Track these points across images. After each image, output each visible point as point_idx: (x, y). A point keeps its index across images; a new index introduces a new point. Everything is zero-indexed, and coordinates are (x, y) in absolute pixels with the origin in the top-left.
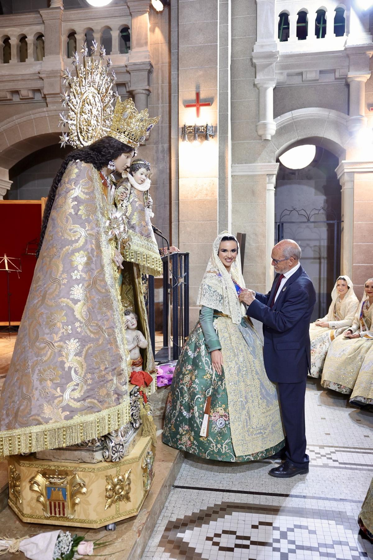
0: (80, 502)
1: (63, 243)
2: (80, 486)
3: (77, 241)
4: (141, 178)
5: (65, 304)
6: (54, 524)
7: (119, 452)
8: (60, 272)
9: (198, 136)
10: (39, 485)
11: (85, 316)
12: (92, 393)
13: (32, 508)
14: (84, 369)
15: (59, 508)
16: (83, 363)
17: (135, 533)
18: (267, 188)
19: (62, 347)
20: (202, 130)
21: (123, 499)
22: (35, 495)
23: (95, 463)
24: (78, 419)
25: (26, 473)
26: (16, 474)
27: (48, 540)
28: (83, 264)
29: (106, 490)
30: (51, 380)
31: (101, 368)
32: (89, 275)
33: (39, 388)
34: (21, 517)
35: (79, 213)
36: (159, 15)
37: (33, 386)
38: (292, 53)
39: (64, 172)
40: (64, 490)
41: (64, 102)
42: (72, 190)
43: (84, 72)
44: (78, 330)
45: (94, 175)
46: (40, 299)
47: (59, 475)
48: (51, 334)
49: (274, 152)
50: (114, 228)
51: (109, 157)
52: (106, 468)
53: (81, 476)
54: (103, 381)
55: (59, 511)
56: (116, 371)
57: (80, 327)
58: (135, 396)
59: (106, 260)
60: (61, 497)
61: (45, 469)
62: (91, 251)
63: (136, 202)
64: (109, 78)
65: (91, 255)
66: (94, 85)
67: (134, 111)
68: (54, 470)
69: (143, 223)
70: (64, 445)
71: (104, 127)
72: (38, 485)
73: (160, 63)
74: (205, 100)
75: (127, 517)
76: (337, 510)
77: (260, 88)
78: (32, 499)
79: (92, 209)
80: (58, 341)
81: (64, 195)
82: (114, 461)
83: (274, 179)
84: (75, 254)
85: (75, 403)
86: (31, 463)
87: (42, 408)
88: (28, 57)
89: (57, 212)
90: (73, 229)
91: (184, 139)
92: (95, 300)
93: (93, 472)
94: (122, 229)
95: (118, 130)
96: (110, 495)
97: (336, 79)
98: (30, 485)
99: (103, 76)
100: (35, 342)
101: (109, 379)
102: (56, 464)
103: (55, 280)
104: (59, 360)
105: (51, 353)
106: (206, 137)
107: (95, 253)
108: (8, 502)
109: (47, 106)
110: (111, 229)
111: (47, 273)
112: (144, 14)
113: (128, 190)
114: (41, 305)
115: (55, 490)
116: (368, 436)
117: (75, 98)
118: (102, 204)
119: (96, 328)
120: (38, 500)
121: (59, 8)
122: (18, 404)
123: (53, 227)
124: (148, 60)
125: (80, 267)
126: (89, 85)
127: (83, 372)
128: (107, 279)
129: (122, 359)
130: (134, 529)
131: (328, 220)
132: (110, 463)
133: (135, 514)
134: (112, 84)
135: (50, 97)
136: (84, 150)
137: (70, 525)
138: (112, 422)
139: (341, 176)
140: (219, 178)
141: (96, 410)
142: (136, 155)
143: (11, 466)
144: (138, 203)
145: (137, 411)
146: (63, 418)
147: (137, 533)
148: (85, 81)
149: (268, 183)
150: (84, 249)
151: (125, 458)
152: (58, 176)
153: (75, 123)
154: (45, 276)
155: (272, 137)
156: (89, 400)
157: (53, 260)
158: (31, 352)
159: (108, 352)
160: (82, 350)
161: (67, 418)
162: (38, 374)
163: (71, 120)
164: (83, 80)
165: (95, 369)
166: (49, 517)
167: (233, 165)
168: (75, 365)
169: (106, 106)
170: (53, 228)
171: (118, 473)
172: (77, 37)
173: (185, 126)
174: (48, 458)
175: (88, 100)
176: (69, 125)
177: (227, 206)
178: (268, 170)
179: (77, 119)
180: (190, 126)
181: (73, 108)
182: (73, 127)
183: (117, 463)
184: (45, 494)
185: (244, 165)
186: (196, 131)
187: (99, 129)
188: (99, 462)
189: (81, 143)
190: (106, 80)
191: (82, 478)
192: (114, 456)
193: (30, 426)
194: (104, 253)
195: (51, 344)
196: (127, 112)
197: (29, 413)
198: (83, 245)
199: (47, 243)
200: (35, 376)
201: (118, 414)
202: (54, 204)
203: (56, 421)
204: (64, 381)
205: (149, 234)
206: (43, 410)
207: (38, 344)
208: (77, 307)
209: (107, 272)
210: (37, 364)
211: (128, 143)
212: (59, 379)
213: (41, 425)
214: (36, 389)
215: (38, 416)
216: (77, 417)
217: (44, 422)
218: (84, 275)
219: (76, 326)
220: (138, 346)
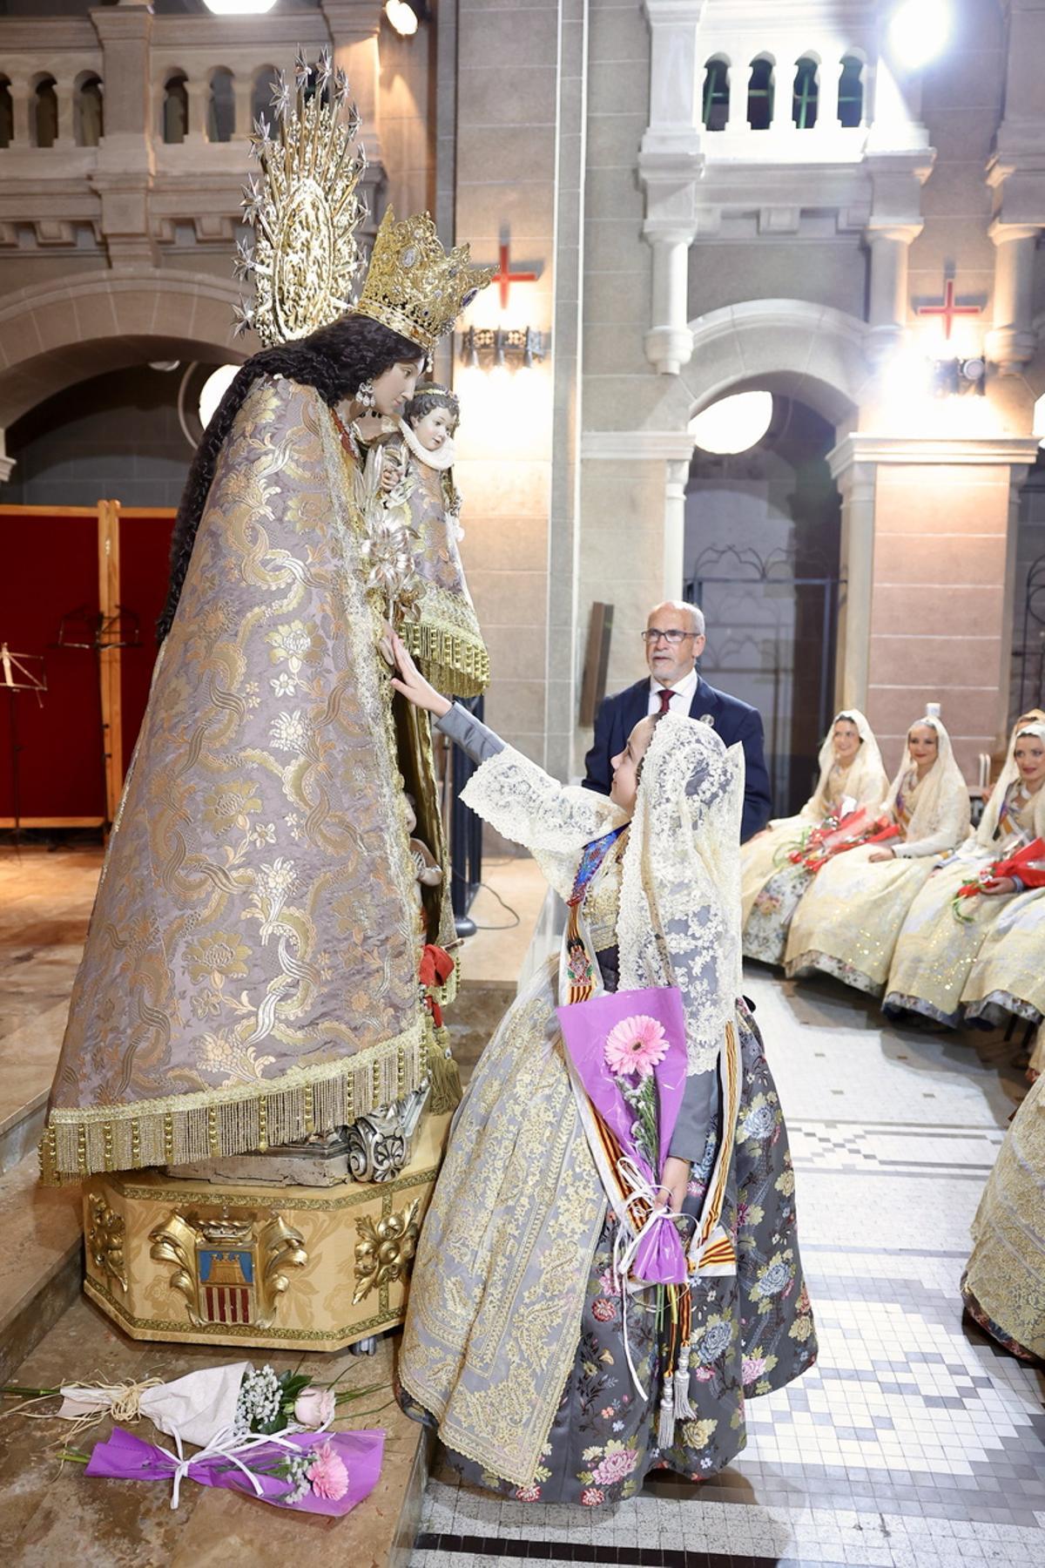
0: (287, 1288)
1: (245, 597)
2: (290, 1246)
3: (283, 593)
5: (255, 766)
7: (393, 1156)
8: (240, 678)
9: (505, 356)
10: (178, 1245)
11: (310, 797)
12: (332, 1004)
13: (156, 1304)
14: (311, 942)
15: (233, 1303)
16: (309, 926)
18: (669, 493)
19: (251, 882)
20: (516, 342)
21: (399, 1274)
22: (165, 1272)
23: (327, 1187)
24: (298, 1075)
25: (141, 1213)
26: (111, 1217)
27: (218, 1388)
28: (301, 656)
29: (359, 1256)
30: (220, 972)
31: (354, 939)
32: (319, 687)
33: (190, 993)
34: (126, 1326)
35: (286, 519)
36: (405, 44)
37: (172, 989)
38: (736, 162)
39: (241, 406)
40: (246, 1258)
41: (249, 210)
42: (266, 454)
43: (297, 132)
44: (293, 834)
45: (322, 418)
46: (182, 751)
47: (231, 1218)
48: (220, 846)
49: (687, 406)
50: (382, 560)
51: (361, 369)
52: (360, 1199)
53: (292, 1221)
54: (359, 972)
55: (234, 1312)
56: (388, 946)
57: (298, 826)
59: (360, 646)
60: (238, 1274)
61: (191, 1204)
62: (322, 622)
63: (423, 497)
64: (352, 162)
65: (321, 632)
66: (317, 176)
67: (433, 246)
68: (219, 1207)
69: (445, 556)
70: (263, 1145)
71: (333, 295)
72: (175, 1245)
73: (406, 166)
74: (523, 266)
76: (899, 1277)
77: (656, 246)
78: (157, 1281)
79: (320, 509)
80: (240, 866)
81: (243, 468)
82: (379, 1180)
83: (684, 472)
84: (280, 627)
85: (290, 1032)
86: (156, 1188)
87: (199, 1048)
88: (61, 135)
89: (224, 512)
90: (271, 560)
91: (469, 361)
92: (336, 754)
93: (324, 1210)
94: (402, 565)
95: (385, 297)
96: (365, 1268)
97: (839, 232)
98: (151, 1245)
99: (340, 153)
100: (174, 869)
101: (374, 967)
102: (222, 1190)
103: (226, 698)
104: (243, 918)
105: (222, 897)
106: (524, 359)
107: (332, 628)
108: (82, 1285)
109: (110, 266)
110: (373, 565)
111: (200, 679)
112: (365, 38)
113: (399, 464)
114: (186, 768)
115: (221, 1257)
116: (932, 1096)
117: (275, 204)
118: (343, 498)
119: (341, 830)
120: (174, 1285)
121: (142, 8)
122: (132, 1036)
123: (214, 556)
124: (375, 159)
125: (295, 665)
126: (307, 173)
127: (309, 949)
128: (362, 699)
129: (403, 914)
131: (797, 575)
132: (368, 1186)
134: (355, 181)
135: (117, 244)
136: (292, 350)
137: (260, 1345)
138: (382, 1080)
139: (841, 474)
140: (553, 464)
141: (345, 1051)
143: (91, 1196)
144: (427, 500)
146: (259, 1073)
148: (299, 160)
149: (670, 482)
150: (305, 614)
151: (404, 1172)
152: (224, 417)
153: (269, 271)
154: (196, 690)
155: (683, 367)
156: (327, 1024)
157: (219, 644)
158: (164, 895)
159: (369, 897)
160: (305, 889)
161: (269, 1073)
162: (185, 954)
163: (262, 263)
164: (295, 155)
166: (205, 1327)
167: (586, 433)
168: (288, 929)
169: (340, 236)
170: (213, 558)
171: (386, 1209)
172: (191, 88)
173: (471, 328)
174: (201, 1174)
175: (303, 214)
176: (257, 276)
177: (572, 535)
178: (669, 448)
179: (275, 262)
180: (486, 328)
181: (268, 230)
182: (265, 285)
183: (386, 1185)
184: (194, 1270)
185: (613, 433)
186: (500, 341)
187: (321, 298)
188: (338, 1184)
189: (280, 332)
190: (347, 166)
191: (295, 1227)
192: (381, 1168)
193: (167, 1096)
194: (356, 629)
195: (221, 875)
196: (414, 250)
197: (164, 1061)
198: (299, 604)
199: (199, 600)
200: (178, 962)
201: (400, 1059)
202: (215, 493)
203: (242, 1082)
204: (258, 974)
205: (458, 584)
206: (204, 1051)
207: (183, 873)
208: (289, 773)
209: (363, 679)
210: (180, 927)
211: (412, 335)
212: (246, 969)
213: (201, 1093)
214: (183, 995)
215: (191, 1069)
216: (298, 1070)
217: (206, 1085)
218: (305, 688)
219: (289, 824)
220: (418, 880)
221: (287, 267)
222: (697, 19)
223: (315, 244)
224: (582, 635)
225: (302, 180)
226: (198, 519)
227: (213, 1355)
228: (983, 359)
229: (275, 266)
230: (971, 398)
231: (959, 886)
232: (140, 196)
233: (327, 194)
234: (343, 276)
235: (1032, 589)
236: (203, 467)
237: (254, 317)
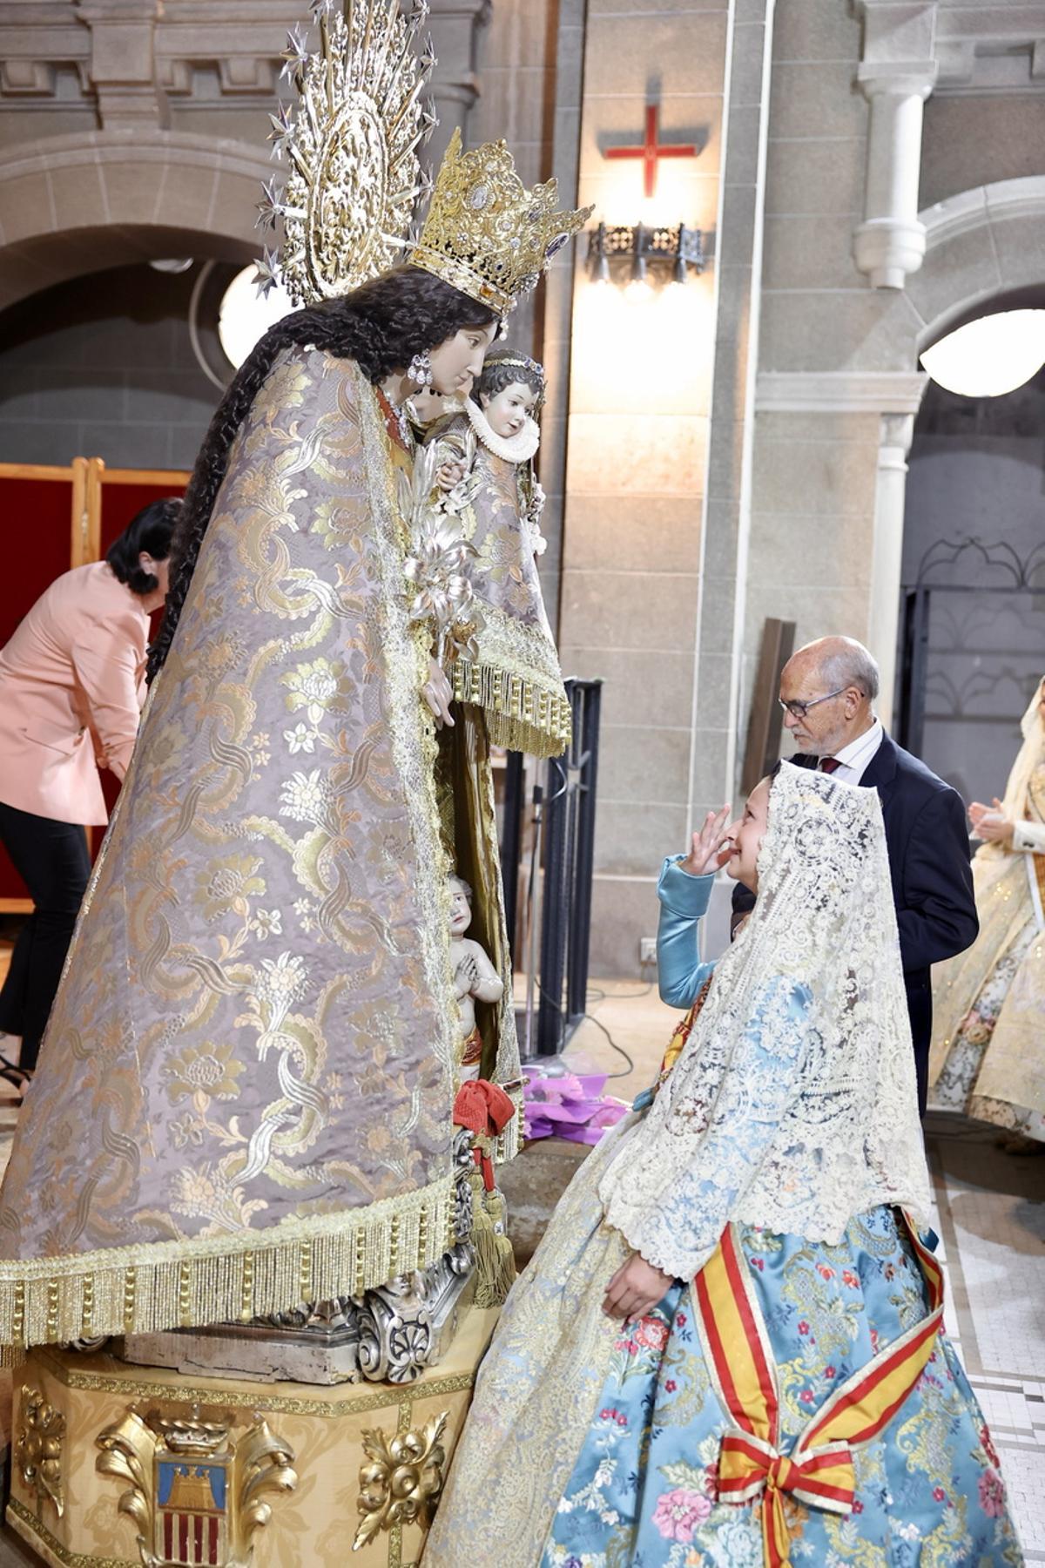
0: (269, 1519)
1: (257, 627)
2: (276, 1461)
3: (304, 624)
4: (511, 416)
5: (261, 838)
7: (414, 1348)
8: (247, 727)
9: (648, 265)
10: (132, 1454)
11: (327, 879)
12: (342, 1140)
13: (99, 1535)
14: (320, 1060)
15: (198, 1536)
16: (318, 1039)
18: (882, 462)
19: (249, 981)
20: (664, 246)
21: (416, 1515)
22: (113, 1490)
23: (328, 1385)
24: (294, 1227)
25: (87, 1409)
26: (48, 1415)
28: (323, 703)
29: (363, 1482)
30: (206, 1092)
31: (374, 1060)
32: (343, 742)
33: (166, 1117)
35: (313, 530)
37: (145, 1110)
39: (262, 384)
40: (218, 1474)
41: (279, 143)
42: (291, 447)
43: (343, 37)
44: (302, 925)
45: (364, 400)
46: (171, 815)
47: (202, 1420)
48: (212, 935)
49: (913, 335)
50: (430, 584)
51: (415, 338)
52: (366, 1405)
53: (280, 1429)
54: (378, 1102)
55: (198, 1549)
56: (418, 1072)
57: (311, 914)
58: (459, 1163)
59: (399, 693)
60: (207, 1499)
61: (153, 1399)
62: (352, 660)
63: (492, 498)
64: (414, 61)
65: (350, 674)
66: (368, 86)
67: (510, 183)
68: (187, 1405)
69: (516, 575)
71: (386, 232)
72: (129, 1454)
74: (678, 135)
77: (877, 99)
78: (102, 1501)
79: (356, 519)
80: (236, 961)
81: (261, 464)
82: (394, 1379)
83: (906, 430)
84: (299, 666)
85: (288, 1170)
86: (107, 1375)
87: (175, 1185)
89: (236, 519)
90: (292, 582)
91: (596, 273)
92: (361, 828)
93: (321, 1416)
94: (455, 591)
95: (448, 246)
96: (372, 1500)
98: (98, 1452)
99: (399, 53)
100: (153, 963)
101: (398, 1097)
102: (193, 1382)
103: (229, 753)
104: (237, 1025)
105: (212, 998)
106: (675, 270)
107: (365, 669)
108: (4, 1514)
109: (100, 125)
110: (419, 590)
111: (198, 726)
113: (463, 455)
114: (176, 837)
115: (186, 1473)
117: (311, 129)
118: (386, 502)
119: (363, 922)
120: (124, 1509)
122: (92, 1168)
123: (222, 574)
125: (316, 714)
126: (353, 86)
127: (317, 1069)
128: (398, 759)
132: (381, 1389)
134: (421, 83)
136: (330, 312)
138: (401, 1242)
140: (714, 421)
141: (355, 1200)
143: (25, 1388)
144: (497, 502)
145: (465, 1216)
146: (246, 1220)
148: (345, 70)
149: (886, 444)
150: (331, 651)
151: (429, 1373)
152: (241, 398)
153: (303, 214)
154: (192, 741)
155: (910, 278)
156: (334, 1164)
157: (223, 684)
158: (141, 994)
159: (396, 1008)
160: (315, 993)
161: (259, 1222)
162: (163, 1067)
163: (294, 204)
164: (340, 66)
165: (355, 1060)
167: (764, 374)
168: (291, 1043)
169: (397, 157)
170: (220, 576)
171: (403, 1423)
173: (603, 226)
174: (167, 1361)
175: (348, 137)
176: (287, 222)
177: (737, 522)
178: (885, 396)
179: (311, 201)
180: (620, 226)
181: (303, 164)
182: (296, 231)
183: (404, 1388)
184: (150, 1488)
185: (803, 375)
186: (641, 246)
187: (371, 237)
188: (342, 1382)
189: (315, 286)
190: (406, 67)
191: (283, 1436)
192: (398, 1364)
193: (131, 1244)
194: (394, 669)
195: (212, 970)
196: (486, 188)
197: (129, 1201)
198: (324, 638)
199: (201, 627)
200: (154, 1076)
201: (422, 1217)
202: (226, 492)
203: (223, 1231)
204: (252, 1096)
205: (533, 612)
206: (179, 1189)
207: (165, 967)
208: (303, 849)
209: (400, 733)
210: (159, 1034)
211: (482, 295)
212: (237, 1089)
213: (173, 1243)
214: (158, 1119)
215: (162, 1211)
216: (294, 1219)
217: (180, 1233)
218: (327, 742)
219: (298, 912)
220: (470, 993)
221: (326, 205)
223: (363, 172)
224: (748, 665)
225: (348, 94)
226: (205, 525)
229: (311, 206)
232: (146, 28)
234: (400, 206)
237: (283, 272)
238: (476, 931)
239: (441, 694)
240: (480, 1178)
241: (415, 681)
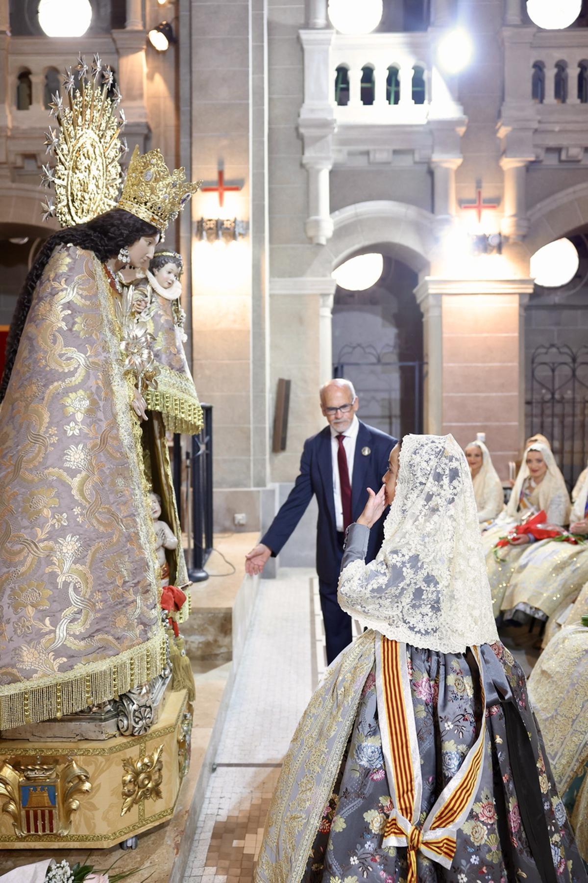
0: (78, 808)
1: (48, 376)
2: (80, 779)
3: (72, 374)
4: (168, 278)
5: (55, 478)
6: (33, 848)
7: (145, 718)
8: (45, 425)
9: (222, 234)
10: (8, 784)
11: (89, 496)
12: (103, 624)
14: (90, 586)
15: (43, 820)
16: (88, 575)
17: (171, 849)
18: (322, 313)
19: (52, 549)
20: (229, 226)
21: (151, 794)
23: (104, 740)
24: (81, 669)
27: (31, 877)
28: (83, 411)
29: (124, 783)
30: (32, 606)
31: (117, 583)
32: (94, 430)
33: (12, 620)
35: (74, 329)
36: (161, 56)
37: (2, 617)
38: (355, 124)
39: (47, 263)
40: (52, 789)
41: (49, 147)
42: (62, 290)
43: (80, 102)
44: (78, 519)
45: (97, 269)
46: (9, 470)
47: (42, 764)
48: (32, 528)
49: (330, 262)
50: (133, 353)
51: (120, 241)
52: (124, 747)
53: (81, 763)
54: (120, 603)
55: (44, 826)
56: (139, 587)
57: (82, 514)
59: (120, 406)
60: (46, 800)
61: (17, 756)
62: (96, 391)
63: (161, 316)
64: (116, 120)
65: (96, 397)
66: (94, 128)
67: (163, 169)
68: (34, 757)
69: (174, 351)
70: (59, 715)
71: (106, 197)
72: (6, 783)
73: (162, 125)
74: (232, 182)
75: (157, 823)
77: (310, 171)
79: (95, 323)
80: (45, 540)
81: (48, 299)
82: (136, 734)
83: (330, 301)
84: (70, 394)
85: (76, 642)
87: (18, 654)
89: (36, 325)
90: (65, 354)
91: (201, 237)
92: (106, 471)
93: (101, 755)
94: (145, 356)
95: (135, 198)
96: (129, 791)
97: (415, 163)
99: (108, 115)
100: (4, 543)
101: (130, 600)
102: (37, 745)
103: (37, 437)
105: (33, 559)
106: (233, 236)
107: (103, 394)
110: (127, 356)
111: (21, 426)
112: (138, 52)
113: (146, 297)
114: (12, 481)
115: (35, 790)
117: (67, 144)
118: (110, 316)
119: (108, 516)
120: (5, 810)
121: (4, 33)
124: (143, 120)
125: (79, 417)
126: (87, 126)
127: (89, 590)
128: (122, 437)
129: (148, 567)
130: (169, 843)
131: (400, 360)
132: (130, 739)
133: (169, 817)
134: (119, 131)
136: (80, 229)
137: (61, 847)
138: (136, 671)
139: (422, 301)
140: (253, 297)
141: (111, 653)
142: (163, 240)
144: (163, 318)
146: (56, 668)
147: (174, 849)
148: (82, 118)
149: (323, 307)
150: (85, 386)
151: (153, 728)
152: (37, 269)
153: (64, 183)
154: (18, 432)
155: (328, 240)
156: (100, 636)
157: (33, 405)
159: (127, 557)
160: (86, 553)
161: (63, 668)
162: (10, 595)
163: (59, 178)
164: (79, 116)
166: (26, 837)
167: (272, 279)
168: (75, 578)
169: (110, 163)
170: (30, 353)
171: (142, 753)
172: (34, 79)
173: (202, 219)
174: (23, 736)
175: (85, 150)
176: (56, 186)
177: (264, 339)
178: (321, 287)
179: (68, 177)
180: (210, 218)
181: (63, 159)
182: (62, 191)
183: (141, 737)
184: (18, 800)
185: (288, 279)
186: (219, 226)
187: (98, 199)
188: (111, 738)
189: (72, 219)
190: (113, 123)
191: (84, 767)
192: (138, 726)
194: (117, 394)
195: (33, 545)
196: (152, 171)
198: (82, 380)
199: (21, 378)
200: (5, 600)
201: (148, 656)
202: (31, 314)
203: (45, 675)
204: (56, 606)
205: (183, 367)
206: (21, 656)
207: (9, 545)
208: (75, 482)
209: (122, 425)
210: (7, 579)
211: (151, 221)
212: (48, 604)
213: (19, 683)
214: (8, 621)
215: (13, 668)
216: (81, 665)
217: (22, 678)
218: (86, 430)
219: (76, 513)
220: (163, 546)
221: (76, 181)
222: (329, 44)
223: (93, 168)
224: (273, 398)
225: (84, 130)
226: (22, 330)
227: (31, 856)
228: (500, 234)
229: (68, 180)
230: (494, 256)
231: (497, 540)
232: (3, 140)
233: (101, 138)
234: (113, 186)
235: (535, 365)
236: (24, 299)
237: (55, 210)
238: (164, 517)
239: (141, 406)
240: (172, 631)
241: (128, 400)
